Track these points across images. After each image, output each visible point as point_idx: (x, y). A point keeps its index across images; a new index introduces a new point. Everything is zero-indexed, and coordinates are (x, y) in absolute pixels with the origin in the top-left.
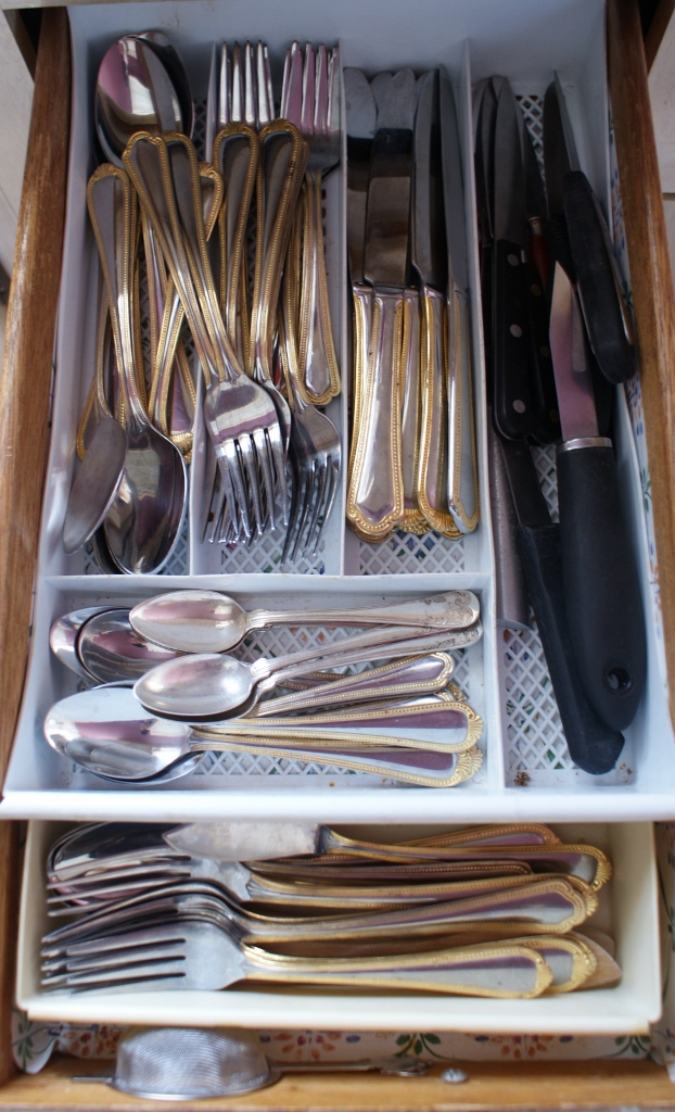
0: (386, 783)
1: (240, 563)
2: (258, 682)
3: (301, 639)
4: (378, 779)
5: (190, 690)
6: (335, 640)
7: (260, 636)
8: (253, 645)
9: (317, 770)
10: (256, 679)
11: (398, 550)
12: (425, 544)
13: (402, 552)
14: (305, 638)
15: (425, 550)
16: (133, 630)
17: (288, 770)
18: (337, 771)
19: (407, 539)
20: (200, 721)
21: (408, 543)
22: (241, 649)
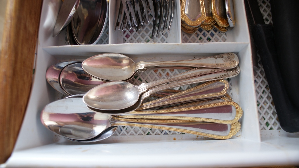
0: (199, 137)
1: (135, 38)
2: (142, 94)
3: (159, 75)
4: (195, 136)
5: (111, 98)
6: (174, 75)
7: (141, 74)
8: (138, 78)
9: (168, 132)
10: (141, 92)
11: (199, 37)
12: (210, 34)
13: (201, 38)
14: (161, 75)
15: (210, 37)
16: (83, 70)
17: (155, 133)
18: (177, 133)
19: (202, 33)
20: (116, 113)
21: (203, 34)
22: (133, 80)
